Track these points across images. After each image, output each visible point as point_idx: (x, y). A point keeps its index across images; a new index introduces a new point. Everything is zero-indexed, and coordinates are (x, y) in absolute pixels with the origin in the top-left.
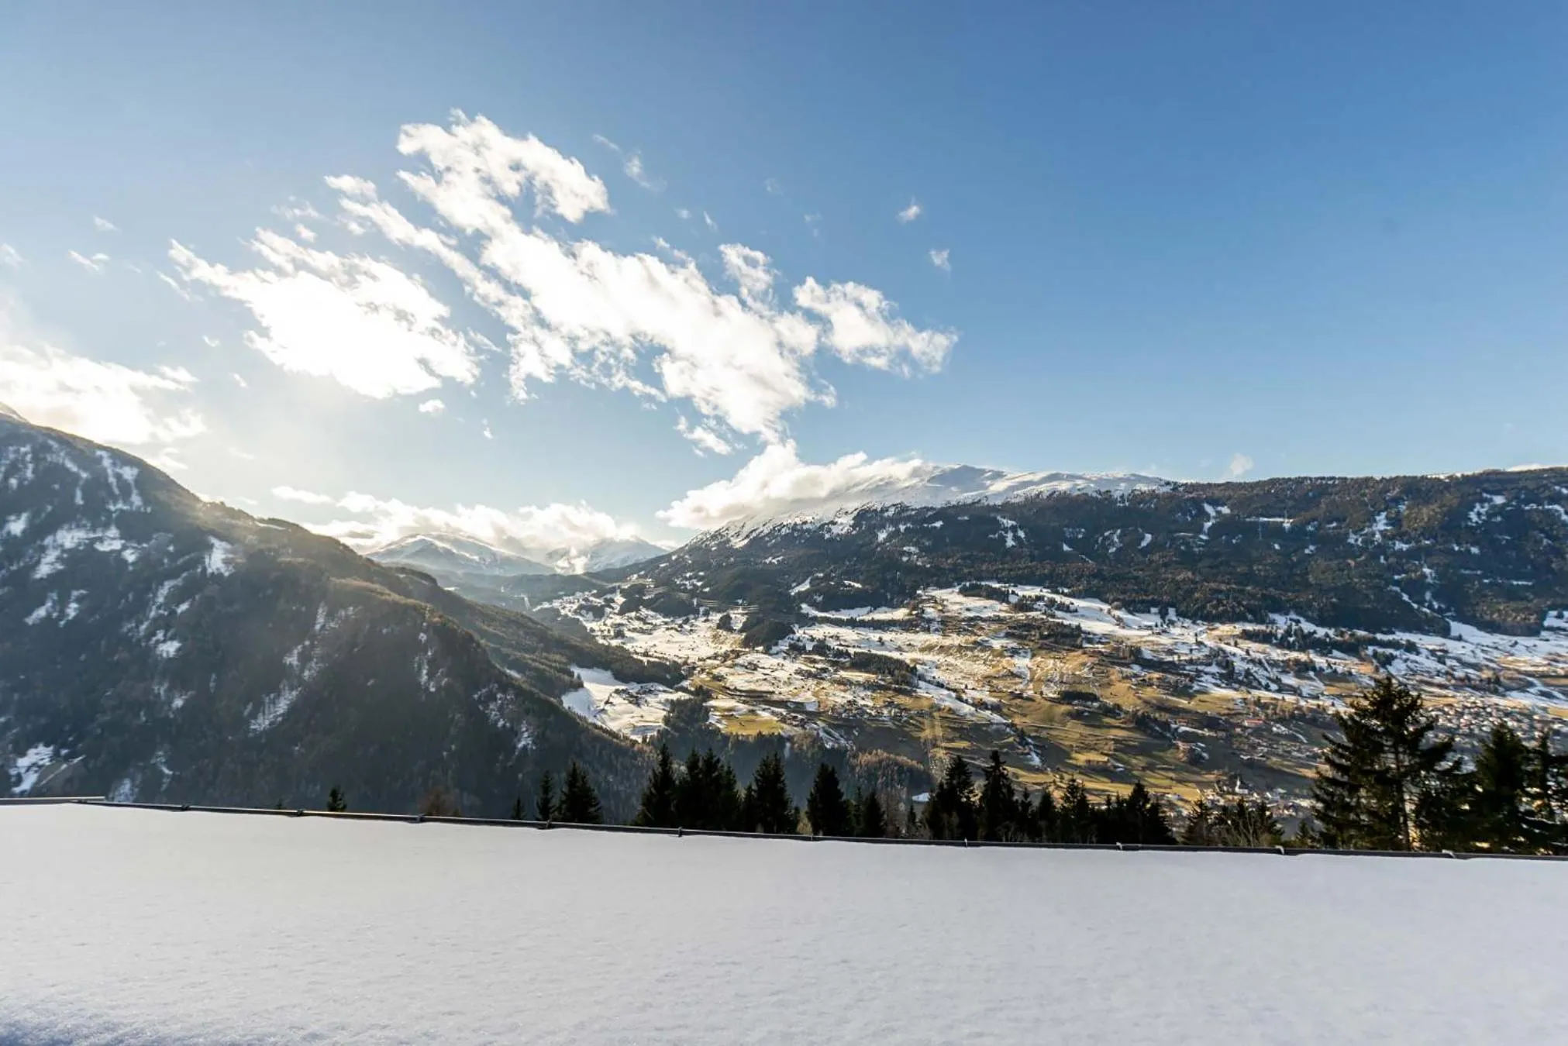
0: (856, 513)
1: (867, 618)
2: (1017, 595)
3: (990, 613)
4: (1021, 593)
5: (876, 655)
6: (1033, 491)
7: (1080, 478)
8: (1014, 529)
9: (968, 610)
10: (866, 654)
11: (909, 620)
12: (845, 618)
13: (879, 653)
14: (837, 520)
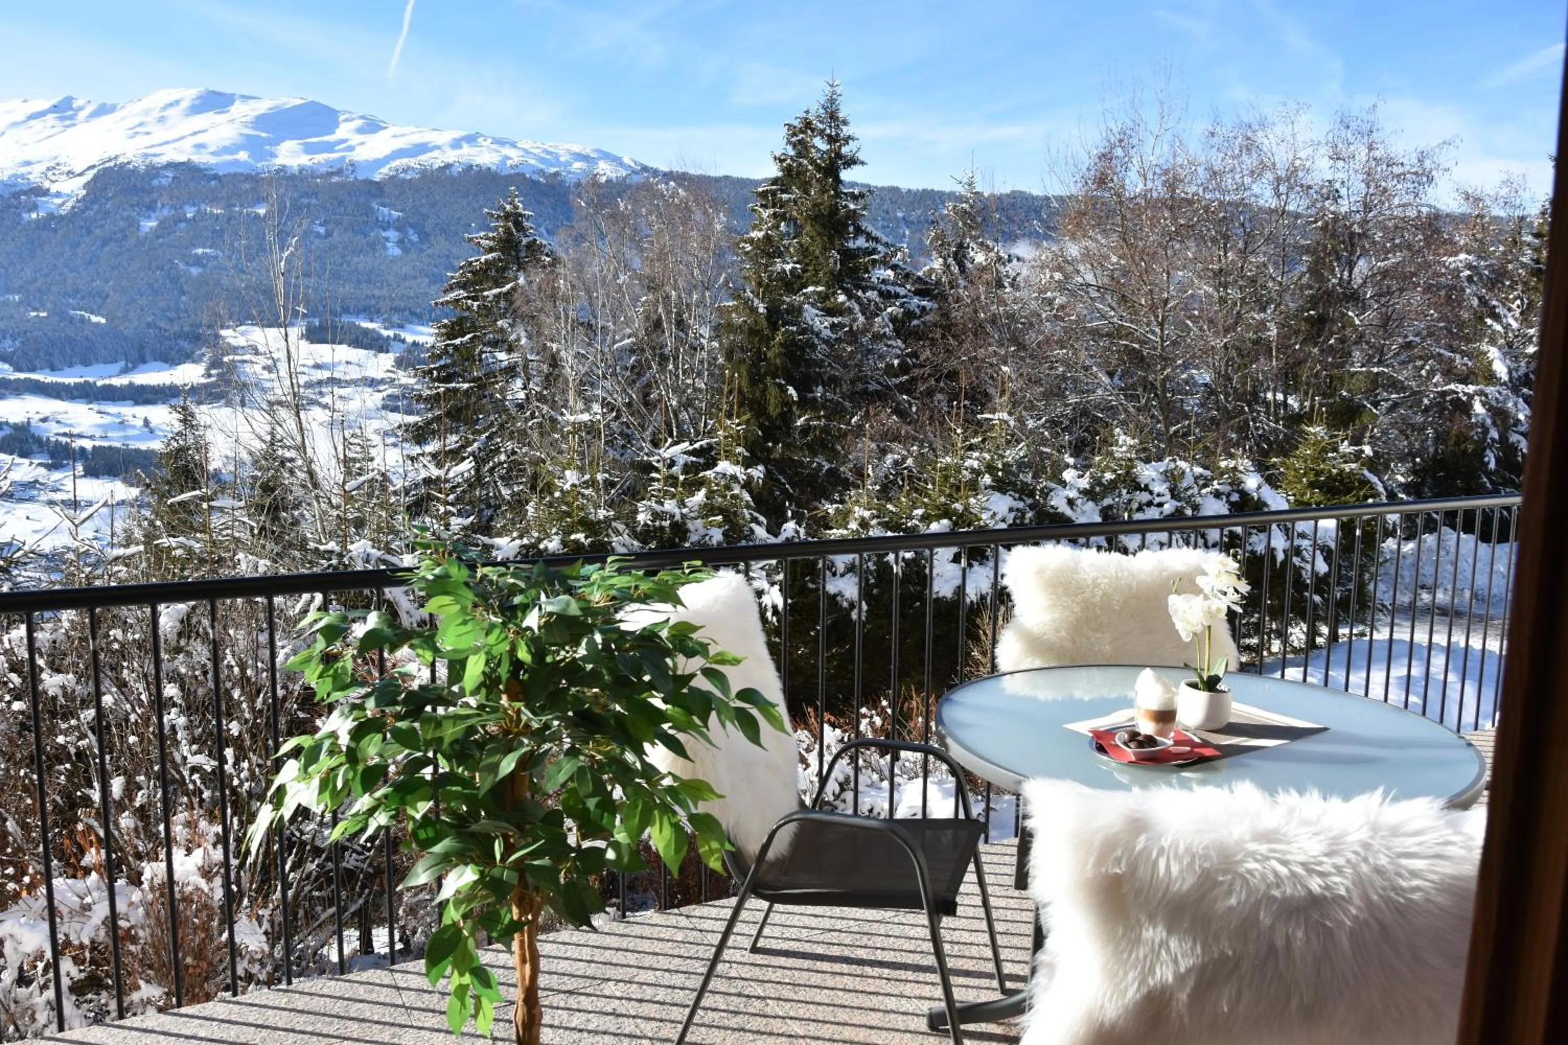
0: (90, 175)
1: (117, 382)
2: (403, 341)
3: (354, 373)
4: (410, 339)
5: (138, 451)
6: (436, 160)
7: (513, 145)
8: (400, 226)
9: (317, 366)
10: (117, 450)
11: (205, 386)
12: (71, 381)
13: (143, 446)
14: (47, 184)
